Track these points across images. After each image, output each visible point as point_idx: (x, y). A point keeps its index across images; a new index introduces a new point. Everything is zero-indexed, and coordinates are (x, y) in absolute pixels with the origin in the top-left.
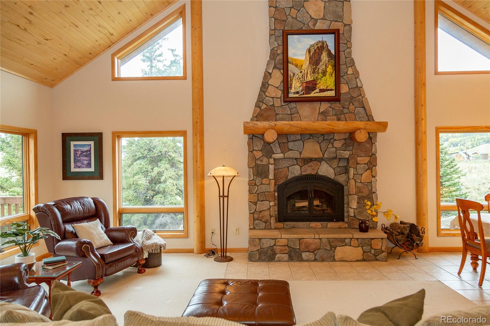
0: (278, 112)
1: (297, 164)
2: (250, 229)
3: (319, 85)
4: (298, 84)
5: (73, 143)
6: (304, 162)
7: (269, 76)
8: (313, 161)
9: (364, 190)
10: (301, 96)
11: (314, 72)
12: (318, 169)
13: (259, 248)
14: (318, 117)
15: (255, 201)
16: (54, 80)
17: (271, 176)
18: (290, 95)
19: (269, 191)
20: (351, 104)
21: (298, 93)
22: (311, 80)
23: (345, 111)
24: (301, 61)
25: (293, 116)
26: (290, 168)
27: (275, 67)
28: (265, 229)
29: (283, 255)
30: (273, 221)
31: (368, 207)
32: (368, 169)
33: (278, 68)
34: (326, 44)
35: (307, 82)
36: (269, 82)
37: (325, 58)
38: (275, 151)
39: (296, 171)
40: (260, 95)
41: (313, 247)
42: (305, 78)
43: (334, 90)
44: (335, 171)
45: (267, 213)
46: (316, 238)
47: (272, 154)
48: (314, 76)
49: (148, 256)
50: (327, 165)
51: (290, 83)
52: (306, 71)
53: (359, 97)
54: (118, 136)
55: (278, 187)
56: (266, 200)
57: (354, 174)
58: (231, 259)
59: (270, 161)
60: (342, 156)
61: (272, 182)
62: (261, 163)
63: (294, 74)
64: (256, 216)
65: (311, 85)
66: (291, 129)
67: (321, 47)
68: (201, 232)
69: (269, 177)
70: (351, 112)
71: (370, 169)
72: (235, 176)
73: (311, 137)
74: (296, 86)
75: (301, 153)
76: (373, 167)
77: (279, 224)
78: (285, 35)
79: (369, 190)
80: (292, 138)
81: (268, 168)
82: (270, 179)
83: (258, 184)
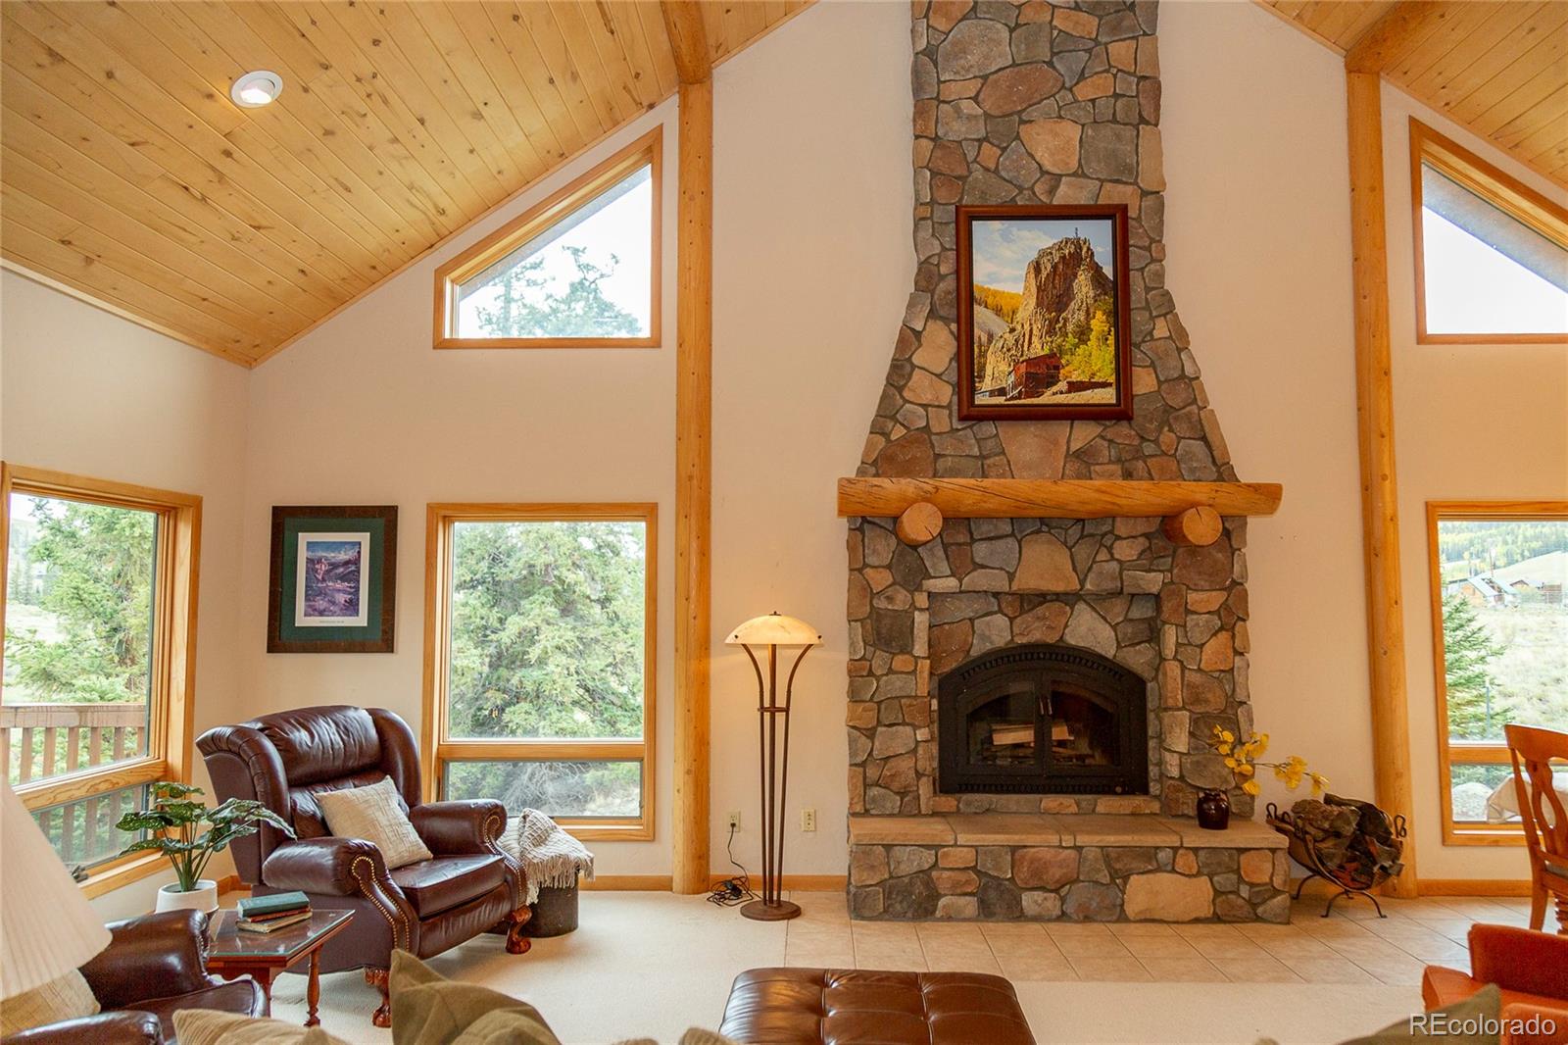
0: (943, 449)
1: (1000, 611)
2: (854, 814)
3: (1067, 368)
4: (1004, 367)
5: (304, 538)
6: (1022, 606)
7: (914, 339)
8: (1049, 601)
9: (1210, 696)
10: (1012, 402)
11: (1051, 332)
12: (1066, 626)
13: (886, 876)
14: (1065, 466)
15: (870, 726)
16: (257, 346)
17: (920, 648)
18: (980, 400)
19: (914, 694)
20: (1166, 429)
21: (1002, 392)
22: (1042, 354)
23: (1149, 449)
24: (1012, 298)
25: (988, 462)
26: (976, 621)
27: (932, 314)
28: (901, 814)
29: (963, 900)
30: (925, 789)
31: (1225, 749)
32: (1221, 629)
33: (942, 318)
34: (1089, 249)
35: (1029, 361)
36: (916, 360)
37: (1084, 290)
38: (931, 571)
39: (996, 632)
40: (884, 397)
41: (1056, 873)
42: (1026, 348)
43: (1114, 386)
44: (1116, 635)
45: (905, 765)
46: (1064, 844)
47: (923, 579)
48: (1052, 342)
49: (538, 896)
50: (1094, 613)
51: (979, 363)
52: (1027, 327)
53: (1188, 409)
54: (445, 517)
55: (939, 681)
56: (904, 724)
57: (1178, 645)
58: (796, 911)
59: (915, 598)
60: (1139, 586)
61: (922, 667)
62: (890, 607)
63: (991, 337)
64: (872, 773)
65: (1043, 370)
66: (985, 502)
67: (1074, 257)
68: (696, 823)
69: (912, 649)
70: (1164, 454)
71: (1227, 630)
72: (810, 646)
73: (1045, 529)
74: (997, 374)
75: (1011, 576)
76: (1235, 624)
77: (943, 799)
78: (965, 219)
79: (1227, 694)
80: (986, 529)
81: (909, 623)
82: (917, 658)
83: (879, 673)
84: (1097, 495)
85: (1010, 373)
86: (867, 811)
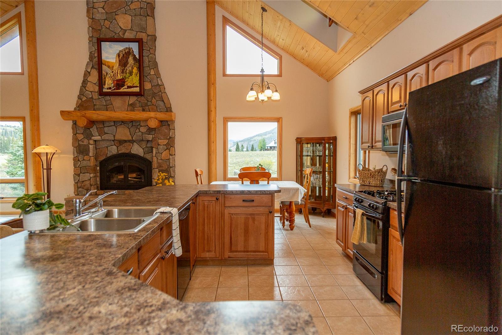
0: (96, 103)
1: (115, 145)
2: (75, 195)
3: (127, 82)
4: (111, 82)
6: (120, 143)
7: (88, 74)
8: (126, 142)
9: (163, 165)
10: (112, 91)
11: (123, 72)
12: (131, 148)
14: (128, 107)
15: (79, 173)
17: (91, 154)
18: (104, 90)
19: (89, 165)
20: (154, 98)
21: (110, 88)
22: (120, 78)
23: (149, 103)
24: (112, 63)
25: (108, 107)
26: (108, 148)
27: (93, 67)
32: (167, 149)
33: (95, 68)
34: (132, 50)
35: (117, 80)
36: (88, 79)
37: (131, 61)
38: (94, 135)
39: (113, 150)
40: (81, 89)
42: (116, 77)
43: (139, 87)
44: (144, 151)
45: (88, 183)
47: (91, 137)
48: (123, 75)
50: (138, 146)
51: (104, 80)
52: (116, 71)
53: (159, 93)
55: (99, 162)
56: (87, 173)
57: (156, 153)
59: (90, 142)
60: (146, 138)
61: (92, 159)
62: (83, 144)
63: (107, 74)
64: (79, 185)
65: (121, 82)
67: (128, 53)
69: (89, 154)
70: (153, 105)
71: (168, 149)
72: (55, 153)
73: (123, 124)
74: (109, 83)
75: (114, 136)
76: (171, 148)
77: (100, 191)
78: (100, 41)
79: (167, 165)
80: (107, 124)
81: (88, 148)
82: (90, 156)
83: (81, 160)
84: (126, 115)
85: (112, 83)
86: (78, 194)
